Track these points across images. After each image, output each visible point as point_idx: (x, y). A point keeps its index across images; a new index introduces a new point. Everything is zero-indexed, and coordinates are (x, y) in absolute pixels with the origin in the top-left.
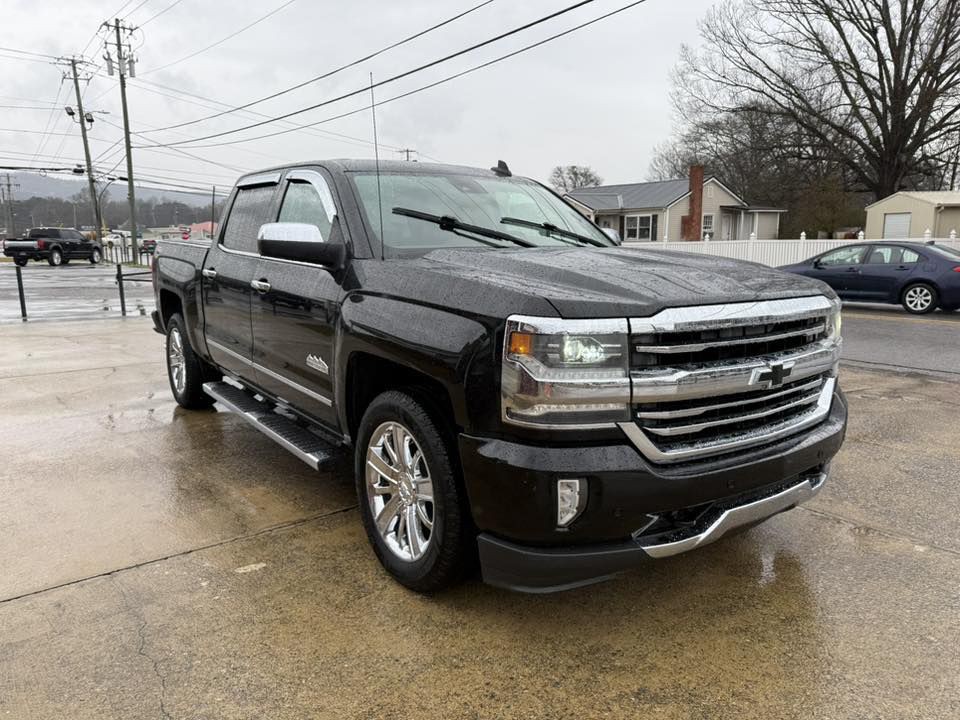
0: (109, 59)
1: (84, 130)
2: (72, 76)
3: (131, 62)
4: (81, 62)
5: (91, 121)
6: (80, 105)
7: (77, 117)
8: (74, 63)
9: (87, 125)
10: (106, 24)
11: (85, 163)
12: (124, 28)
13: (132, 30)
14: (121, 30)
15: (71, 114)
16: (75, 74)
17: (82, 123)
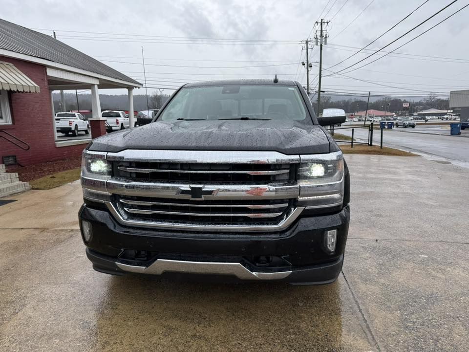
0: (316, 38)
1: (308, 71)
2: (306, 48)
3: (326, 37)
4: (310, 41)
5: (311, 67)
6: (307, 61)
7: (306, 66)
8: (307, 42)
9: (309, 69)
10: (317, 22)
11: (306, 86)
12: (324, 23)
13: (328, 23)
14: (323, 24)
15: (304, 64)
16: (307, 47)
17: (307, 68)
